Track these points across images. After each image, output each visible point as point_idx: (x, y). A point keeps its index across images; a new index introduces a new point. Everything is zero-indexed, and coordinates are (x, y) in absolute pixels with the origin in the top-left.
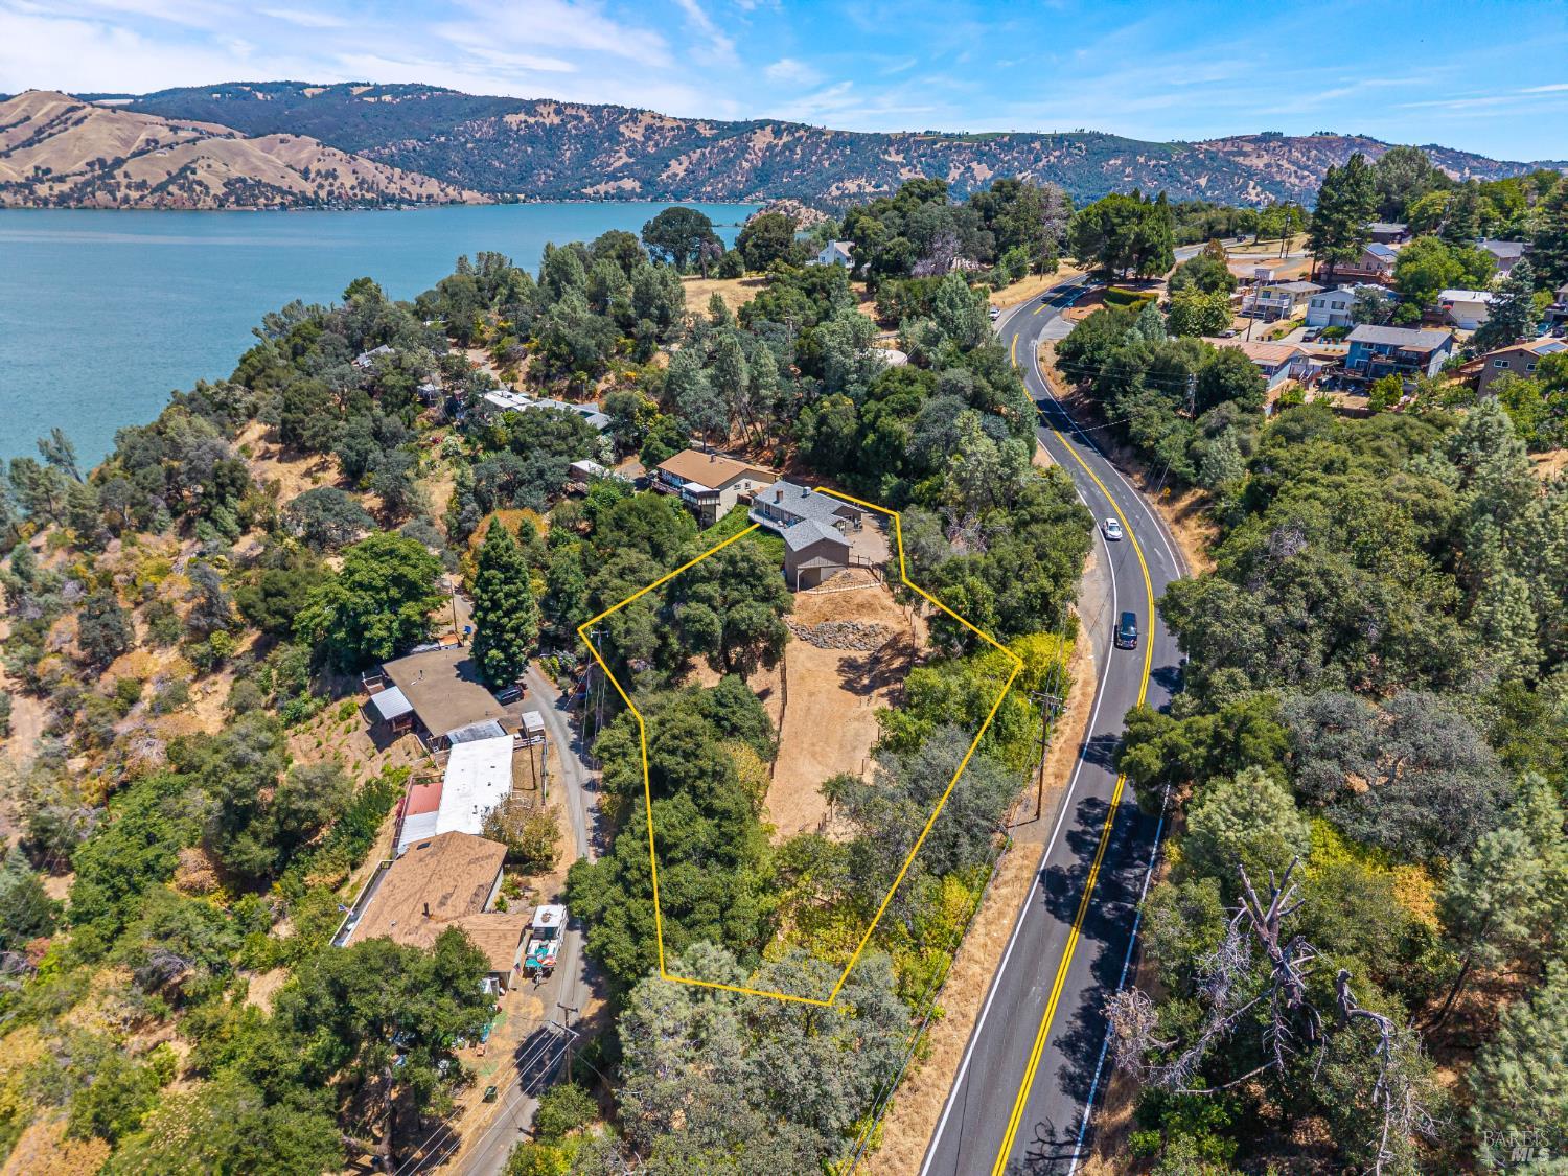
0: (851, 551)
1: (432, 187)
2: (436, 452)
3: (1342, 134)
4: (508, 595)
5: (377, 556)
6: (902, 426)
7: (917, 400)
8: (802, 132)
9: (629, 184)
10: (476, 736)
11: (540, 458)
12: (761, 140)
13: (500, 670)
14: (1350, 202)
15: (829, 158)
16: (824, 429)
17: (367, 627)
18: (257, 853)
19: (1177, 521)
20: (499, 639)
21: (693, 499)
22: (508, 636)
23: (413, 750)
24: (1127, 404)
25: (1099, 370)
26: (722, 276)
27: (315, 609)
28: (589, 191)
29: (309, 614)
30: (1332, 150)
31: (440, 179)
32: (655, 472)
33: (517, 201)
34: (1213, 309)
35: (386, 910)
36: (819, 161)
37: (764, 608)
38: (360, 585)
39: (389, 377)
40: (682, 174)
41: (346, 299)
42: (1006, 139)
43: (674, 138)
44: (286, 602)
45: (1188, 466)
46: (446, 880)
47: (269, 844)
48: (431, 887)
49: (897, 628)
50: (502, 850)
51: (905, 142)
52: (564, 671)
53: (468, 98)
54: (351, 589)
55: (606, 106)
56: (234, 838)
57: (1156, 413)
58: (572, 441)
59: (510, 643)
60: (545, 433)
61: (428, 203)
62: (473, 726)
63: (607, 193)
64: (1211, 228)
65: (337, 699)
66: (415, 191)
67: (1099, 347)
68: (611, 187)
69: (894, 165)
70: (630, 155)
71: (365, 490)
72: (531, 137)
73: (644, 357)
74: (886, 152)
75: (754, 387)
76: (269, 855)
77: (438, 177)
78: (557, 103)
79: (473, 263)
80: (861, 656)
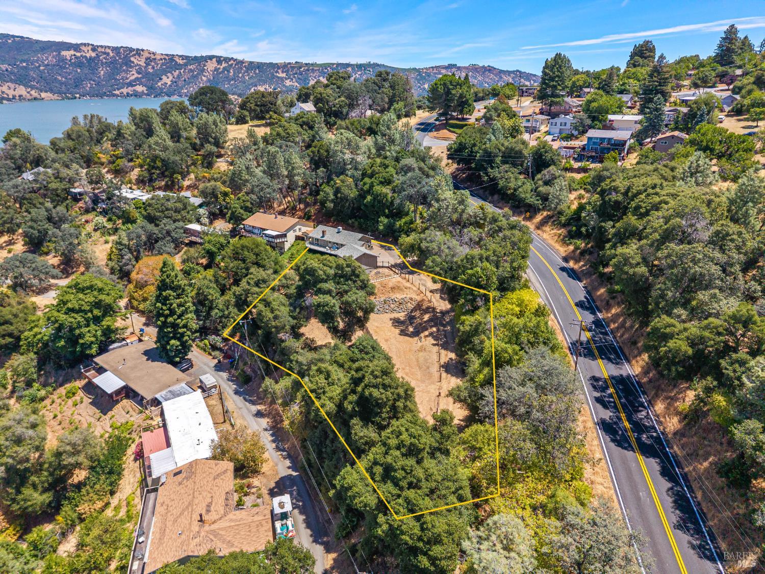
0: (378, 260)
1: (22, 90)
2: (89, 228)
3: (481, 65)
4: (179, 305)
5: (82, 290)
6: (386, 190)
7: (392, 175)
8: (232, 62)
9: (140, 88)
10: (175, 395)
11: (167, 225)
12: (211, 66)
13: (178, 352)
14: (557, 76)
15: (248, 75)
16: (339, 195)
17: (81, 336)
18: (37, 498)
19: (538, 228)
20: (175, 333)
21: (270, 239)
22: (181, 331)
23: (131, 410)
24: (494, 173)
25: (476, 156)
26: (237, 123)
27: (36, 330)
28: (117, 92)
29: (32, 333)
30: (478, 72)
31: (26, 86)
32: (242, 226)
33: (75, 98)
34: (515, 126)
35: (169, 524)
36: (243, 76)
37: (361, 293)
38: (72, 310)
39: (53, 184)
40: (169, 83)
41: (4, 142)
42: (335, 66)
43: (162, 64)
44: (12, 328)
45: (538, 200)
46: (204, 494)
47: (45, 490)
48: (196, 501)
49: (419, 298)
50: (230, 466)
51: (286, 67)
52: (214, 347)
53: (37, 42)
54: (66, 313)
55: (122, 47)
56: (19, 492)
57: (512, 176)
58: (184, 213)
59: (183, 335)
60: (167, 209)
61: (20, 100)
62: (170, 389)
63: (128, 93)
64: (476, 95)
65: (61, 385)
66: (11, 93)
67: (474, 145)
68: (130, 90)
69: (282, 78)
70: (139, 73)
71: (47, 254)
72: (79, 63)
73: (210, 165)
74: (277, 72)
75: (290, 176)
76: (47, 497)
77: (24, 86)
78: (92, 45)
79: (81, 120)
80: (401, 316)
